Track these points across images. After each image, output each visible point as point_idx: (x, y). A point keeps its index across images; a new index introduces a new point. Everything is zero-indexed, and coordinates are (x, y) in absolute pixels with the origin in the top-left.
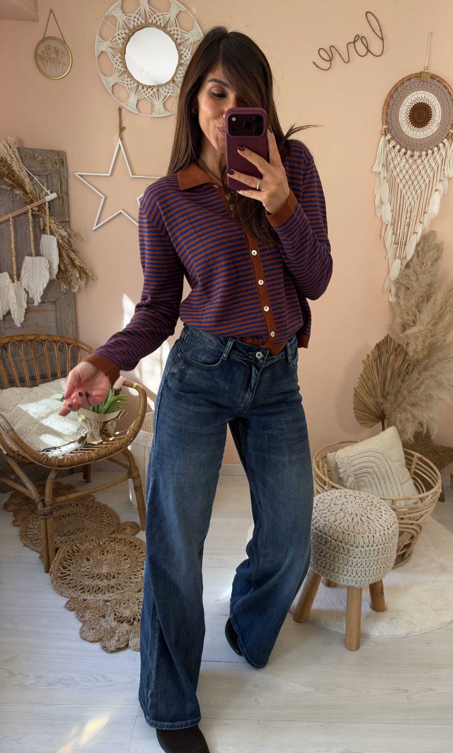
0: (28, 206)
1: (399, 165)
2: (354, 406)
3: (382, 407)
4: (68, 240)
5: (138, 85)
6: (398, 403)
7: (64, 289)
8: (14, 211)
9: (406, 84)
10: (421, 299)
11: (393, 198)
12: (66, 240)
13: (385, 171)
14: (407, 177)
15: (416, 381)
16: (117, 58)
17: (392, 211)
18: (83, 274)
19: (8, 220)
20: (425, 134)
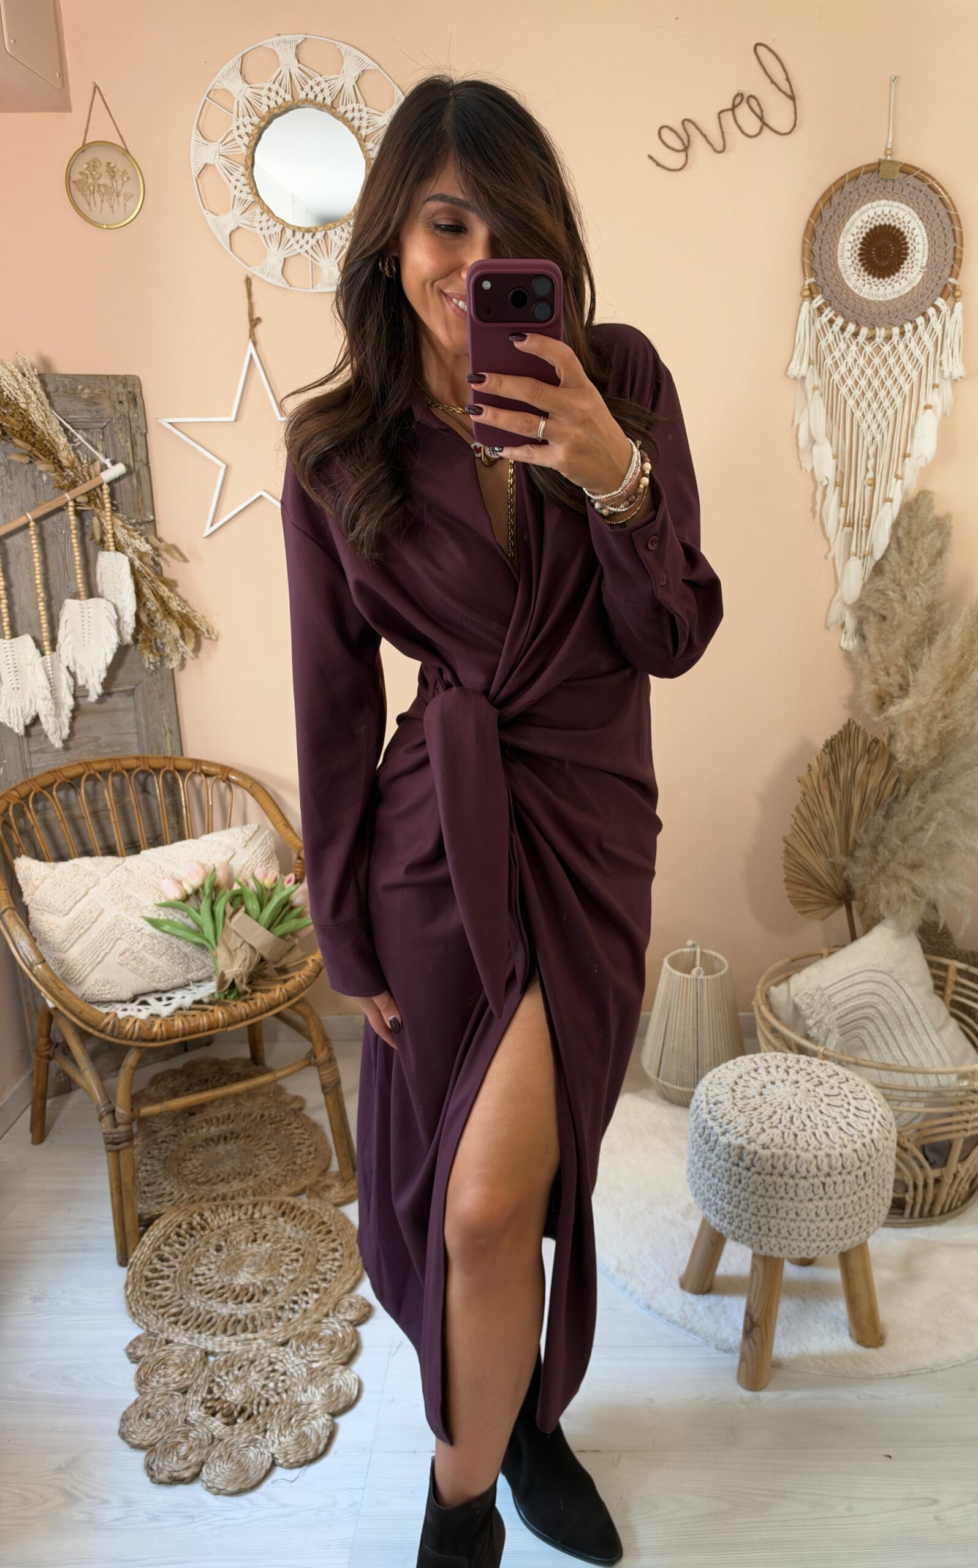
0: (68, 496)
1: (844, 358)
2: (784, 876)
3: (845, 874)
4: (153, 559)
5: (283, 228)
6: (879, 864)
7: (150, 663)
8: (38, 506)
9: (847, 188)
10: (913, 639)
11: (835, 429)
12: (148, 560)
13: (816, 374)
14: (863, 383)
15: (917, 814)
16: (237, 175)
17: (835, 457)
18: (188, 630)
19: (26, 526)
20: (895, 290)
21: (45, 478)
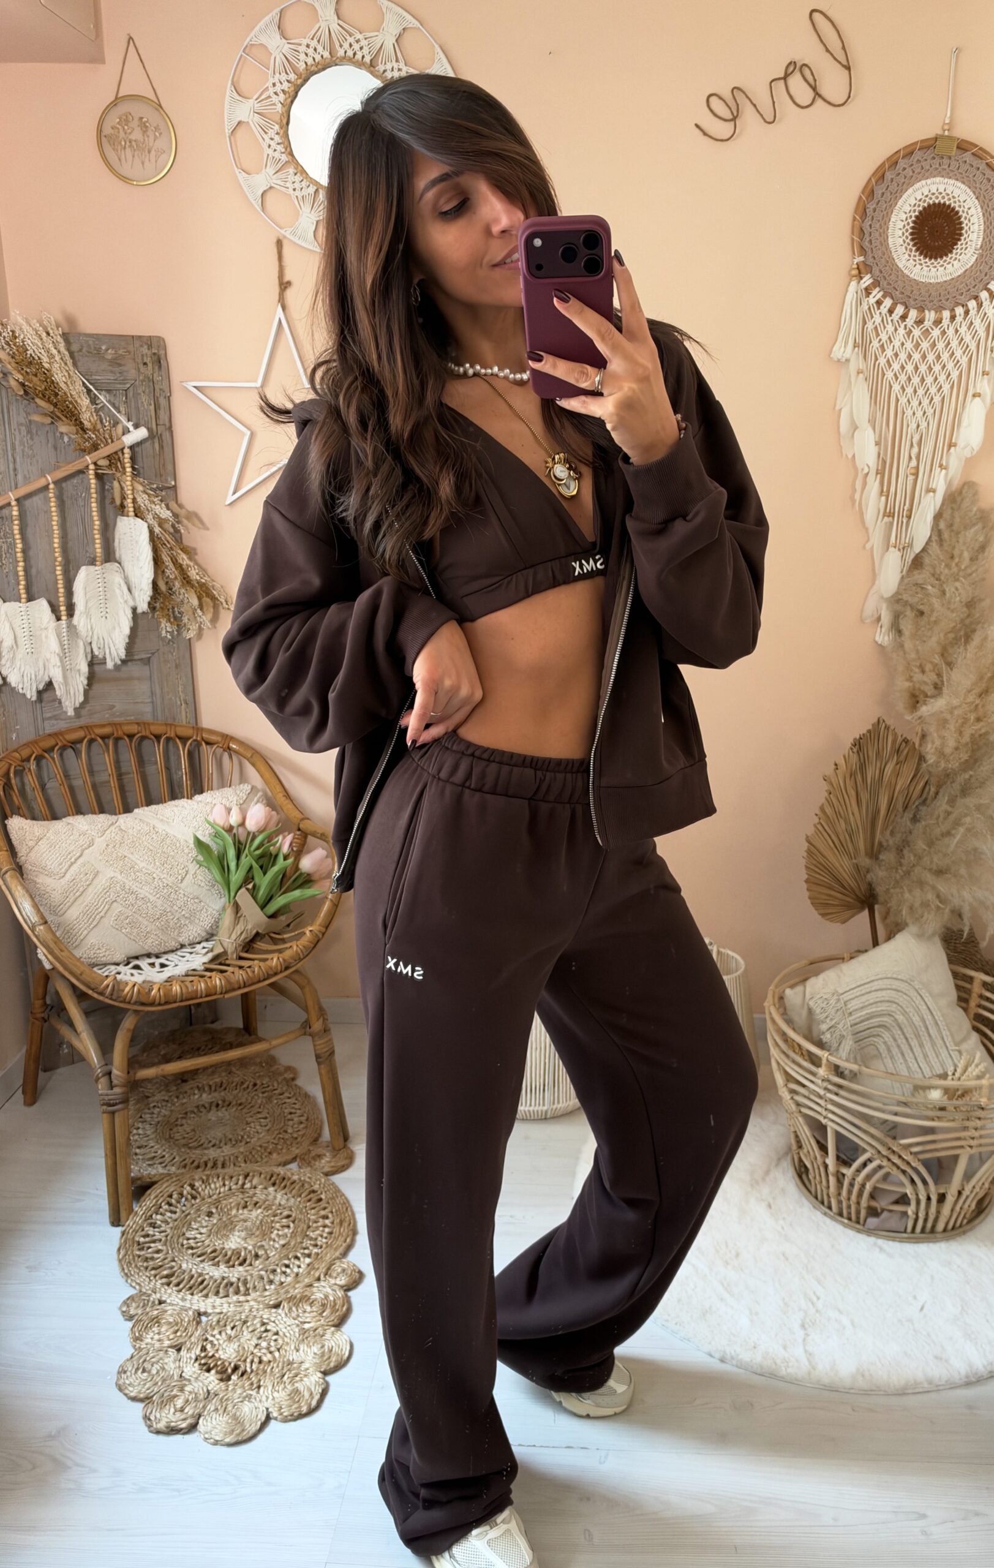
0: (87, 458)
1: (891, 342)
2: (805, 877)
3: (869, 877)
4: (173, 526)
5: (317, 190)
6: (904, 868)
7: (167, 632)
8: (60, 467)
9: (902, 163)
10: (950, 636)
11: (879, 414)
12: (168, 527)
13: (861, 357)
14: (910, 368)
15: (945, 818)
16: (271, 133)
17: (877, 444)
18: (206, 600)
19: (46, 488)
20: (947, 271)
21: (66, 439)
